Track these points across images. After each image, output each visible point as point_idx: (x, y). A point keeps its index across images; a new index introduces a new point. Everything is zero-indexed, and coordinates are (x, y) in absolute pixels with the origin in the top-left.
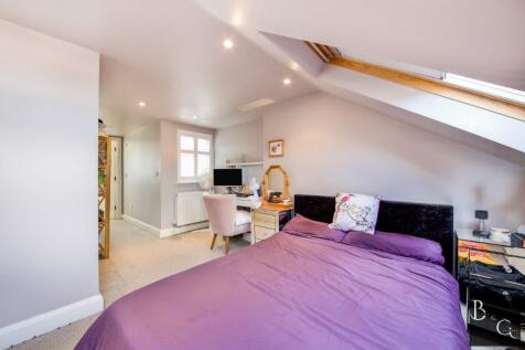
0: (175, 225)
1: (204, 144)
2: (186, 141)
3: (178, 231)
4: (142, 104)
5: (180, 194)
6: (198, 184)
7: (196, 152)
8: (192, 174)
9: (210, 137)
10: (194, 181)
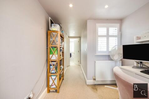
0: (95, 79)
1: (114, 30)
2: (102, 30)
3: (96, 83)
4: (71, 6)
5: (97, 62)
6: (109, 56)
7: (108, 36)
8: (105, 50)
9: (118, 25)
10: (107, 54)
